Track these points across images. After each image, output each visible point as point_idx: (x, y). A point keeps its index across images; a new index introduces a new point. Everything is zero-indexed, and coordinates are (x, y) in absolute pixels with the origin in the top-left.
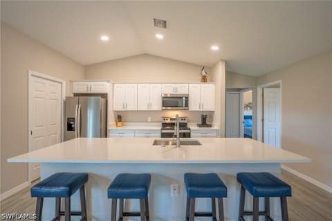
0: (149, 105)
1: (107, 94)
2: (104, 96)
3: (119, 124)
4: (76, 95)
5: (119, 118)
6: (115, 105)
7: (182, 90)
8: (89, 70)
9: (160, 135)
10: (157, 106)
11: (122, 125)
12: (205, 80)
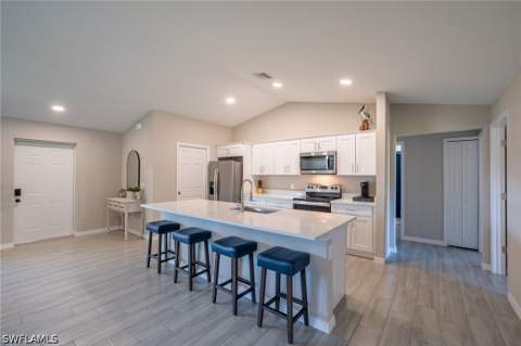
0: (287, 168)
1: (241, 157)
2: (239, 159)
3: (260, 190)
4: (220, 159)
5: (261, 184)
9: (292, 206)
10: (295, 170)
11: (263, 192)
12: (365, 126)
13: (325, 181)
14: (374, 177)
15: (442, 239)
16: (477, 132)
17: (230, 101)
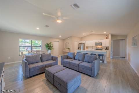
1: (84, 43)
4: (80, 43)
5: (87, 47)
6: (86, 45)
7: (100, 41)
8: (82, 39)
10: (94, 45)
12: (107, 38)
13: (100, 47)
14: (109, 46)
15: (119, 56)
16: (125, 39)
17: (84, 34)
